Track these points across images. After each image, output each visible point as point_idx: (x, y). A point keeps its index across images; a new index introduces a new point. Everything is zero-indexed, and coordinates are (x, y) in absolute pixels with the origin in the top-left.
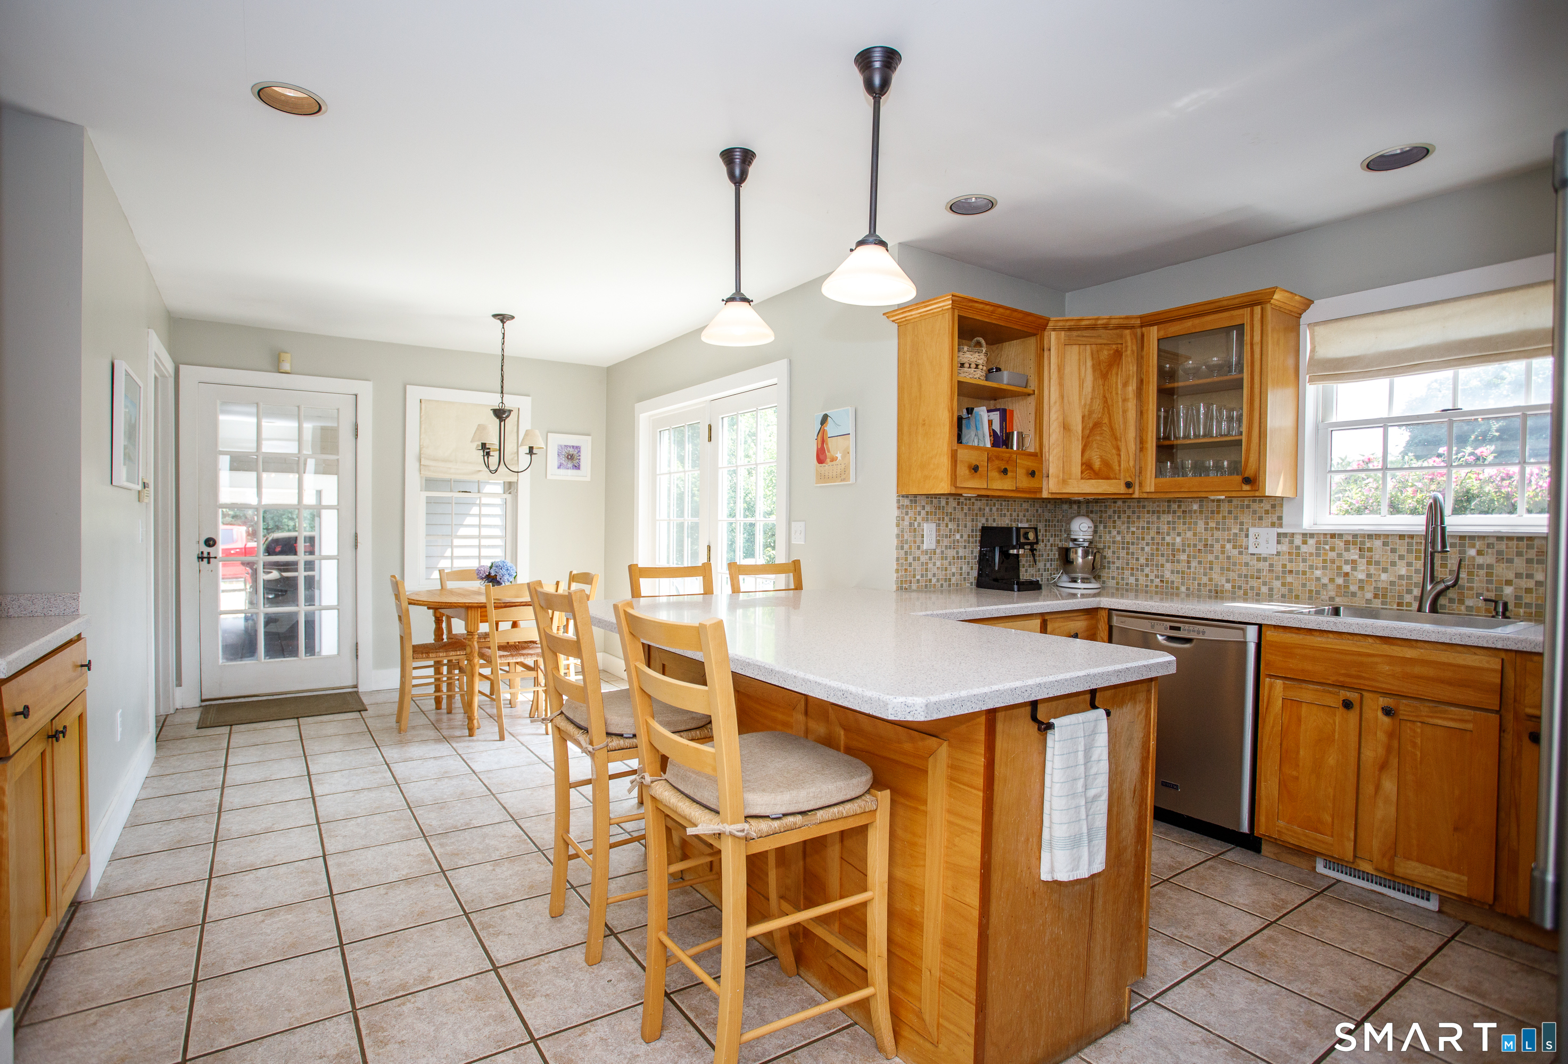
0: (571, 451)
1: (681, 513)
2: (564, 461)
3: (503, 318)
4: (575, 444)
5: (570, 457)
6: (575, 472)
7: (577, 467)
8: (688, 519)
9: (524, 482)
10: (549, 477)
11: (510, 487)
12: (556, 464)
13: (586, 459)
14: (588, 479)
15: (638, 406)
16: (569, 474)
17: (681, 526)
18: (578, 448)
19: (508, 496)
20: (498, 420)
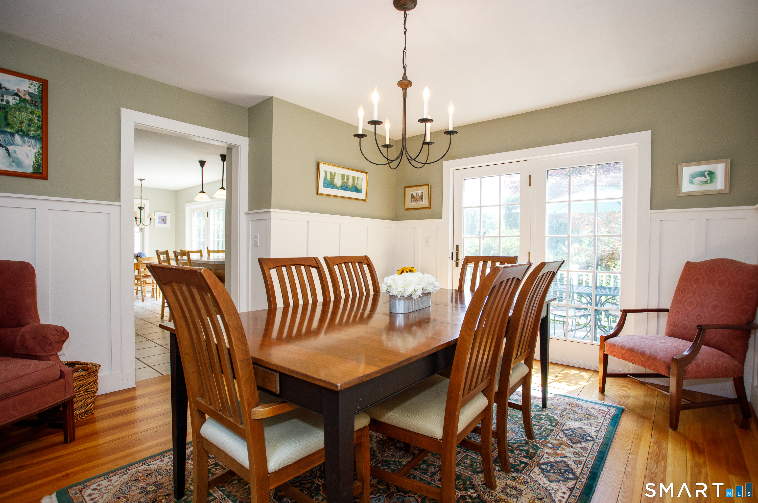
0: (163, 218)
1: (200, 238)
2: (160, 221)
3: (141, 180)
4: (165, 216)
5: (163, 220)
6: (165, 224)
7: (165, 223)
8: (202, 240)
9: (147, 229)
10: (155, 226)
11: (142, 229)
12: (158, 222)
13: (168, 220)
14: (169, 227)
15: (186, 204)
16: (163, 225)
17: (200, 242)
18: (166, 217)
19: (141, 232)
20: (140, 210)
